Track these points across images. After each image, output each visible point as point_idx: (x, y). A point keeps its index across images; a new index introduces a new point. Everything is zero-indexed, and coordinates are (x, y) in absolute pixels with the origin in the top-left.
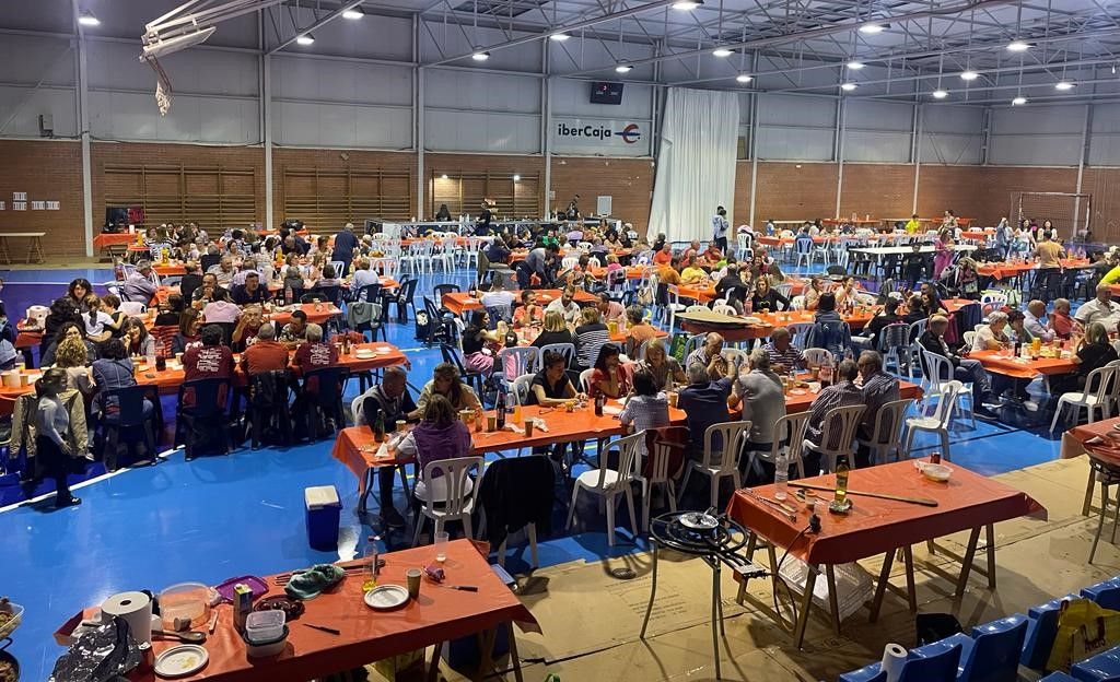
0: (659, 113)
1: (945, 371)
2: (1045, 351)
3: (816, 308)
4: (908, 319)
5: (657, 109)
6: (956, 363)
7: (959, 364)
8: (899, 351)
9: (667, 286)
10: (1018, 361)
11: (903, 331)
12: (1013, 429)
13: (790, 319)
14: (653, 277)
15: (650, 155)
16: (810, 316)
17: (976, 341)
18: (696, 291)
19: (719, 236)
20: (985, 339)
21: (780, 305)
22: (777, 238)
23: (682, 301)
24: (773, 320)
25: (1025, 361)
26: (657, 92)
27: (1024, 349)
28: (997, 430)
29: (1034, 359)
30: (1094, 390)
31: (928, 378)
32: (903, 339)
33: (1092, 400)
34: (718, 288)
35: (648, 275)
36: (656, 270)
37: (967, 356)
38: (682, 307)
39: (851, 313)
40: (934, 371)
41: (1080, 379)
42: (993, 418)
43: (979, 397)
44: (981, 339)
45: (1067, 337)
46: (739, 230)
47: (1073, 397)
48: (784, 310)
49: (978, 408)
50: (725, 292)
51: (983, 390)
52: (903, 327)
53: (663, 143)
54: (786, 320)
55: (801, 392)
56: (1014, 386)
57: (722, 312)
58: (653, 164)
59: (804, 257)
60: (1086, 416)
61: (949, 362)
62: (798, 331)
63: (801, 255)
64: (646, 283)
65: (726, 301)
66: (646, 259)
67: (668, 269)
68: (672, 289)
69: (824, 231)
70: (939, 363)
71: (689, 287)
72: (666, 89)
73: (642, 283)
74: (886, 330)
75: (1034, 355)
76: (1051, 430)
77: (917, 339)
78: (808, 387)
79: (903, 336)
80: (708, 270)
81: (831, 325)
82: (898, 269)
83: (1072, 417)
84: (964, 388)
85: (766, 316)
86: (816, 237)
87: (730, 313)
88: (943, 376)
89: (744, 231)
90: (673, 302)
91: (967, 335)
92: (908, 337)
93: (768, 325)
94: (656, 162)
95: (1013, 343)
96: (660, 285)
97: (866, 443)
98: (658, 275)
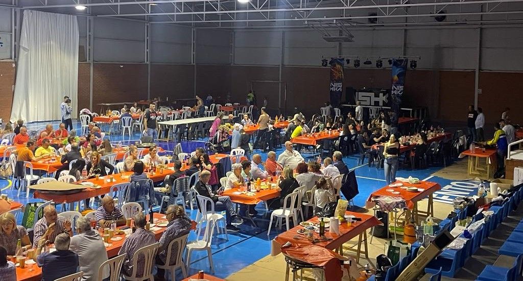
0: (18, 27)
1: (209, 205)
2: (264, 185)
3: (132, 171)
4: (189, 173)
5: (15, 25)
6: (216, 200)
7: (218, 200)
8: (184, 194)
9: (23, 163)
10: (250, 194)
11: (186, 181)
12: (248, 236)
13: (114, 180)
14: (12, 156)
15: (11, 58)
16: (127, 177)
17: (227, 183)
18: (47, 165)
19: (66, 118)
20: (233, 181)
21: (108, 171)
22: (108, 117)
23: (36, 172)
24: (101, 182)
25: (252, 194)
26: (15, 12)
27: (252, 186)
28: (240, 239)
29: (258, 191)
30: (288, 206)
31: (200, 212)
32: (186, 187)
33: (287, 213)
34: (63, 162)
35: (8, 154)
36: (15, 151)
37: (222, 194)
38: (36, 177)
39: (155, 171)
40: (203, 207)
41: (281, 200)
42: (238, 231)
43: (230, 219)
44: (231, 182)
45: (274, 174)
46: (81, 112)
47: (278, 212)
48: (110, 173)
49: (229, 226)
50: (68, 164)
51: (232, 215)
52: (186, 178)
53: (22, 50)
54: (112, 182)
55: (119, 238)
56: (247, 210)
57: (65, 181)
58: (14, 65)
59: (127, 129)
60: (285, 222)
61: (211, 201)
62: (119, 189)
63: (124, 127)
64: (7, 159)
65: (68, 172)
66: (7, 141)
67: (25, 149)
68: (27, 164)
69: (139, 110)
70: (206, 202)
71: (40, 162)
72: (22, 11)
73: (4, 160)
74: (176, 182)
75: (258, 189)
76: (268, 234)
77: (194, 187)
78: (124, 233)
79: (186, 185)
80: (57, 147)
81: (141, 182)
82: (186, 134)
83: (278, 224)
84: (221, 216)
85: (98, 180)
86: (134, 115)
87: (72, 181)
88: (209, 208)
89: (85, 113)
90: (29, 173)
91: (222, 180)
92: (189, 184)
93: (99, 187)
94: (16, 63)
95: (246, 183)
96: (18, 163)
97: (161, 267)
98: (16, 154)
